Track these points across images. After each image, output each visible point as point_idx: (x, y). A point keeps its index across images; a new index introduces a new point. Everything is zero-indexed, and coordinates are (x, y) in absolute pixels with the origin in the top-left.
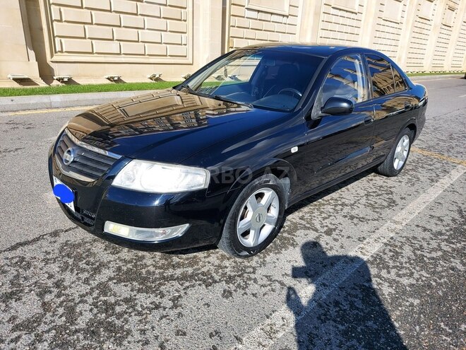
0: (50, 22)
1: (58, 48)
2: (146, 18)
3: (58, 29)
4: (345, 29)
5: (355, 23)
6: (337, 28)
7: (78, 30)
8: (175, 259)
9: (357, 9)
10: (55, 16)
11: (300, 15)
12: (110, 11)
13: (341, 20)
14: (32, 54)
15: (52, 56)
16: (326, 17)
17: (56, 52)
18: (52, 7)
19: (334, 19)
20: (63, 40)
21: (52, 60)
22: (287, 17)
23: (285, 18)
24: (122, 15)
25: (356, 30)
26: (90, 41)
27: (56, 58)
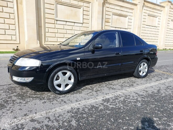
0: (45, 32)
1: (47, 40)
2: (75, 31)
3: (47, 35)
4: (152, 33)
5: (156, 30)
6: (148, 32)
7: (53, 35)
8: (38, 93)
9: (157, 25)
10: (47, 31)
11: (132, 28)
12: (64, 29)
13: (150, 30)
14: (38, 42)
15: (45, 43)
16: (143, 29)
17: (46, 41)
18: (46, 28)
19: (147, 29)
20: (48, 38)
21: (45, 44)
22: (127, 29)
23: (126, 29)
24: (67, 30)
25: (157, 33)
26: (57, 38)
27: (46, 43)
